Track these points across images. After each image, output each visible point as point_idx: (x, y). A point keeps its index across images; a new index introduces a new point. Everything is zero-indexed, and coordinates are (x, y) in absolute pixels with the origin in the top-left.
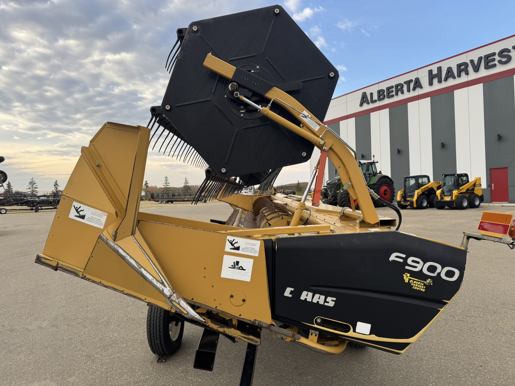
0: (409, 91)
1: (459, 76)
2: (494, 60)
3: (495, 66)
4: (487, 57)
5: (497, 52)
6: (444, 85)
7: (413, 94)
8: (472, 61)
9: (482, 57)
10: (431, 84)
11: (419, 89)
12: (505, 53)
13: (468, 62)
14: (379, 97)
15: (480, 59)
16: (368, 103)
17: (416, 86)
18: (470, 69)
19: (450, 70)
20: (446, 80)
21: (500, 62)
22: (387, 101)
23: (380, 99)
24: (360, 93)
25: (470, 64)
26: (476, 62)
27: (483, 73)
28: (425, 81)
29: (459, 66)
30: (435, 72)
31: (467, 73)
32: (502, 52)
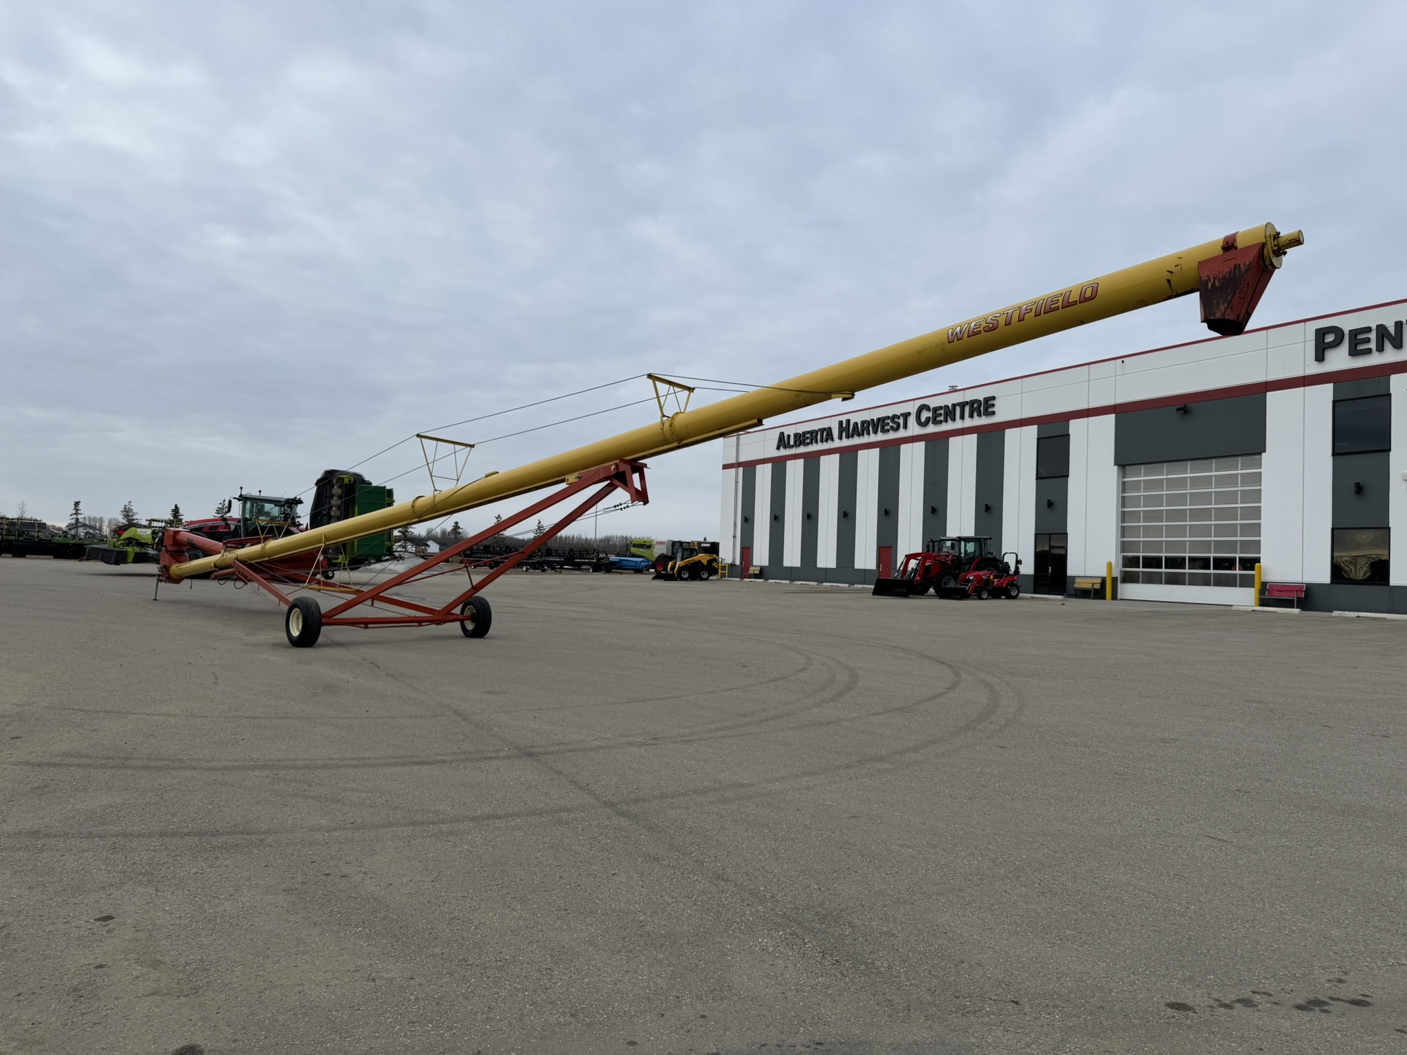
0: (822, 440)
1: (863, 435)
2: (888, 424)
3: (888, 431)
4: (884, 419)
5: (890, 417)
6: (851, 442)
7: (825, 446)
8: (873, 420)
11: (831, 442)
12: (896, 420)
13: (870, 420)
14: (795, 442)
15: (878, 420)
16: (785, 447)
17: (828, 437)
18: (871, 429)
19: (855, 426)
20: (853, 437)
21: (892, 428)
22: (802, 449)
23: (796, 445)
24: (779, 431)
25: (871, 423)
26: (875, 423)
27: (880, 437)
28: (836, 433)
29: (863, 423)
30: (844, 424)
31: (868, 433)
32: (894, 417)
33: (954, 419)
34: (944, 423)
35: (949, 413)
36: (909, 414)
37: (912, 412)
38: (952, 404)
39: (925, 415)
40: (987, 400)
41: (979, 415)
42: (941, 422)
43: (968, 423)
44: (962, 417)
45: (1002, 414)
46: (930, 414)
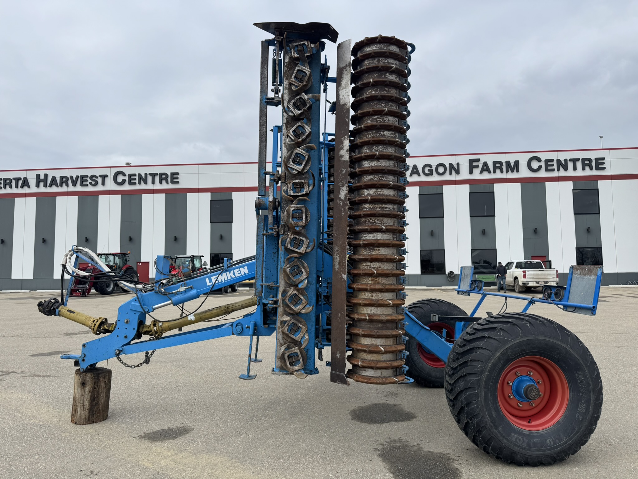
0: (17, 187)
1: (61, 186)
2: (87, 181)
3: (87, 185)
4: (82, 177)
5: (89, 176)
6: (49, 190)
7: (20, 191)
8: (71, 177)
9: (79, 176)
10: (38, 186)
11: (27, 188)
12: (94, 178)
13: (69, 177)
15: (77, 177)
17: (23, 185)
18: (70, 182)
19: (54, 179)
20: (51, 186)
21: (91, 183)
25: (69, 178)
26: (74, 179)
27: (79, 188)
28: (32, 182)
29: (62, 178)
30: (42, 177)
31: (67, 185)
32: (92, 177)
33: (146, 183)
34: (137, 184)
35: (143, 179)
36: (107, 176)
37: (109, 175)
38: (145, 174)
39: (120, 179)
40: (172, 174)
41: (167, 182)
42: (135, 184)
43: (158, 186)
44: (153, 182)
45: (183, 184)
46: (126, 178)
